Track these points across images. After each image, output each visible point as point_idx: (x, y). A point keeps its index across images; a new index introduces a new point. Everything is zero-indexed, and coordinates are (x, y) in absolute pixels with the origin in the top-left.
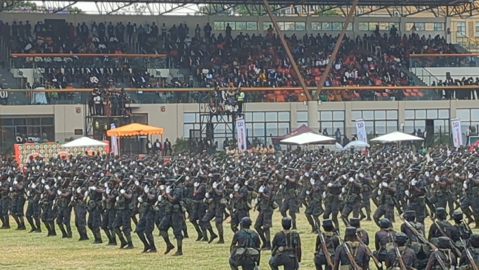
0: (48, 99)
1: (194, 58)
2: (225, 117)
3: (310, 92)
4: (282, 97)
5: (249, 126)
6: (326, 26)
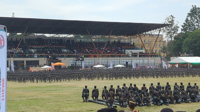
0: (37, 56)
1: (72, 47)
2: (80, 61)
3: (99, 55)
4: (93, 56)
5: (85, 63)
6: (103, 40)
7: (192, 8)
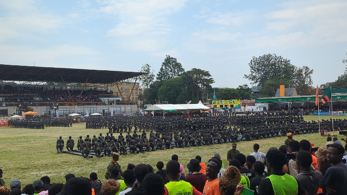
1: (46, 95)
2: (53, 110)
3: (75, 103)
4: (68, 105)
5: (60, 112)
6: (79, 88)
7: (166, 57)
